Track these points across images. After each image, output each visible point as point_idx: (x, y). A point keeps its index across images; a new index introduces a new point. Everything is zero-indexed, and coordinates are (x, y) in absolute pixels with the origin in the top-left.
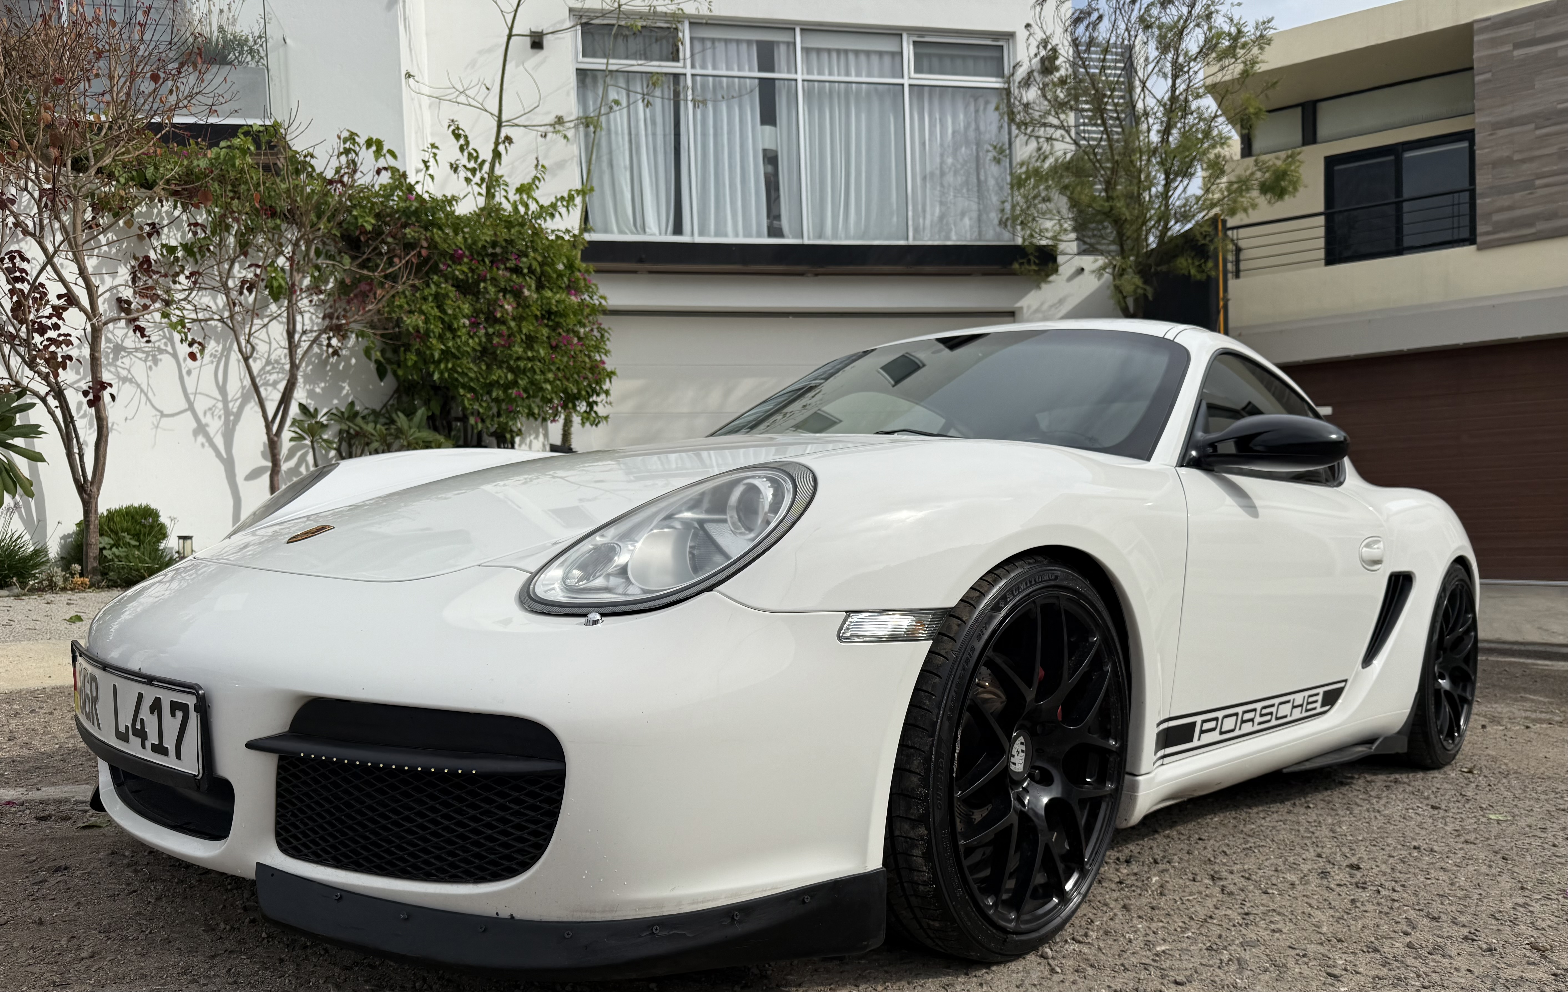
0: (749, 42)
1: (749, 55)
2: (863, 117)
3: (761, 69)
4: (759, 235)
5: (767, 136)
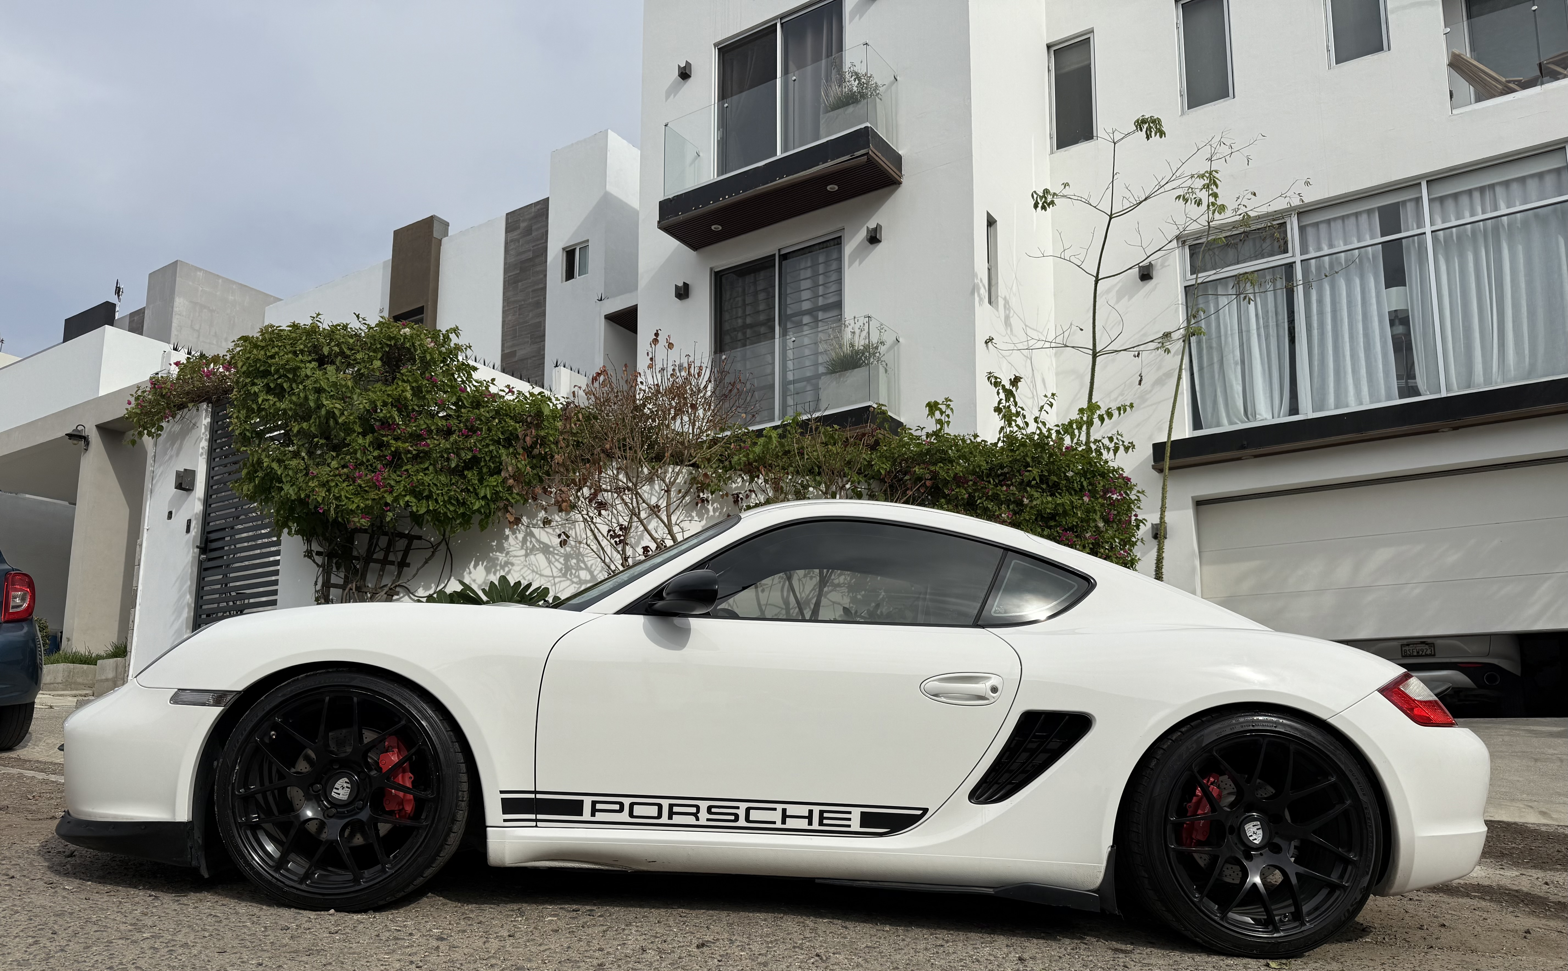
0: (1369, 212)
1: (1370, 224)
2: (1520, 248)
3: (1383, 235)
4: (1389, 398)
5: (1395, 298)
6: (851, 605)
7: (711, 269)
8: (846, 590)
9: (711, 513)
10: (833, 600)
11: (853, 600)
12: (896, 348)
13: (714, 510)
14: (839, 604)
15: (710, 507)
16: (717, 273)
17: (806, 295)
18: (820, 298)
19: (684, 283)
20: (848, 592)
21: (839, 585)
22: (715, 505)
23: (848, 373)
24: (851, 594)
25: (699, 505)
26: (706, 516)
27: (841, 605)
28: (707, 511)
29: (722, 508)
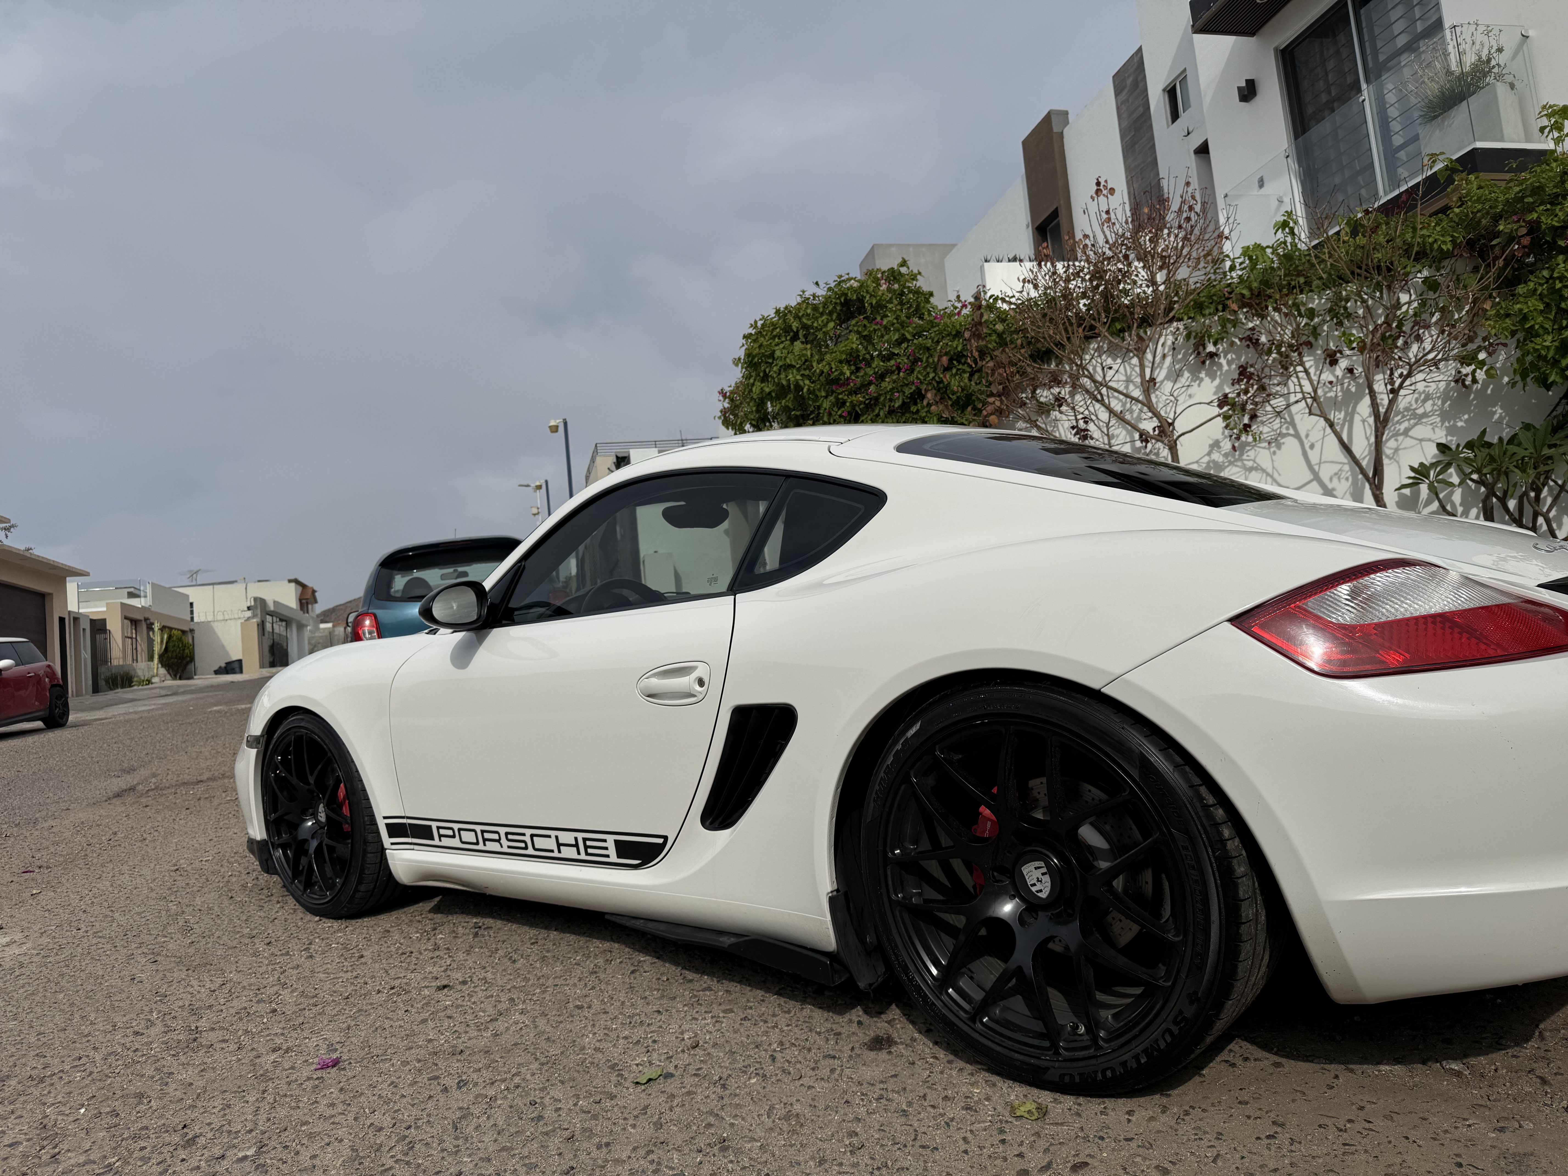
6: (1449, 438)
7: (1276, 49)
8: (1438, 419)
9: (1225, 368)
10: (1420, 437)
11: (1451, 431)
12: (1525, 47)
13: (1229, 363)
14: (1430, 440)
15: (1223, 361)
16: (1283, 52)
17: (1398, 28)
18: (1418, 23)
19: (1247, 81)
20: (1443, 422)
21: (1425, 415)
22: (1229, 356)
23: (1453, 112)
24: (1447, 424)
25: (1208, 362)
26: (1219, 373)
27: (1433, 441)
28: (1220, 366)
29: (1239, 358)
